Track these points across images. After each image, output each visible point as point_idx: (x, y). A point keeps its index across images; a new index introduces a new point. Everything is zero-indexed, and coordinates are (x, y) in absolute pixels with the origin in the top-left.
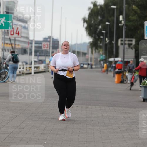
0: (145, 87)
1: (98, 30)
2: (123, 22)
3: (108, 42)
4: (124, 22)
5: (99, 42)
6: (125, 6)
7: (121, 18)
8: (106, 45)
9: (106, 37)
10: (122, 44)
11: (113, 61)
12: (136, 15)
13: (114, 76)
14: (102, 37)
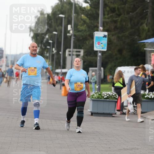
0: (93, 100)
1: (45, 40)
2: (71, 32)
3: (56, 53)
4: (73, 32)
5: (45, 53)
6: (73, 15)
7: (69, 27)
8: (53, 55)
9: (53, 47)
10: (70, 55)
11: (60, 73)
12: (85, 25)
13: (61, 89)
14: (48, 47)
